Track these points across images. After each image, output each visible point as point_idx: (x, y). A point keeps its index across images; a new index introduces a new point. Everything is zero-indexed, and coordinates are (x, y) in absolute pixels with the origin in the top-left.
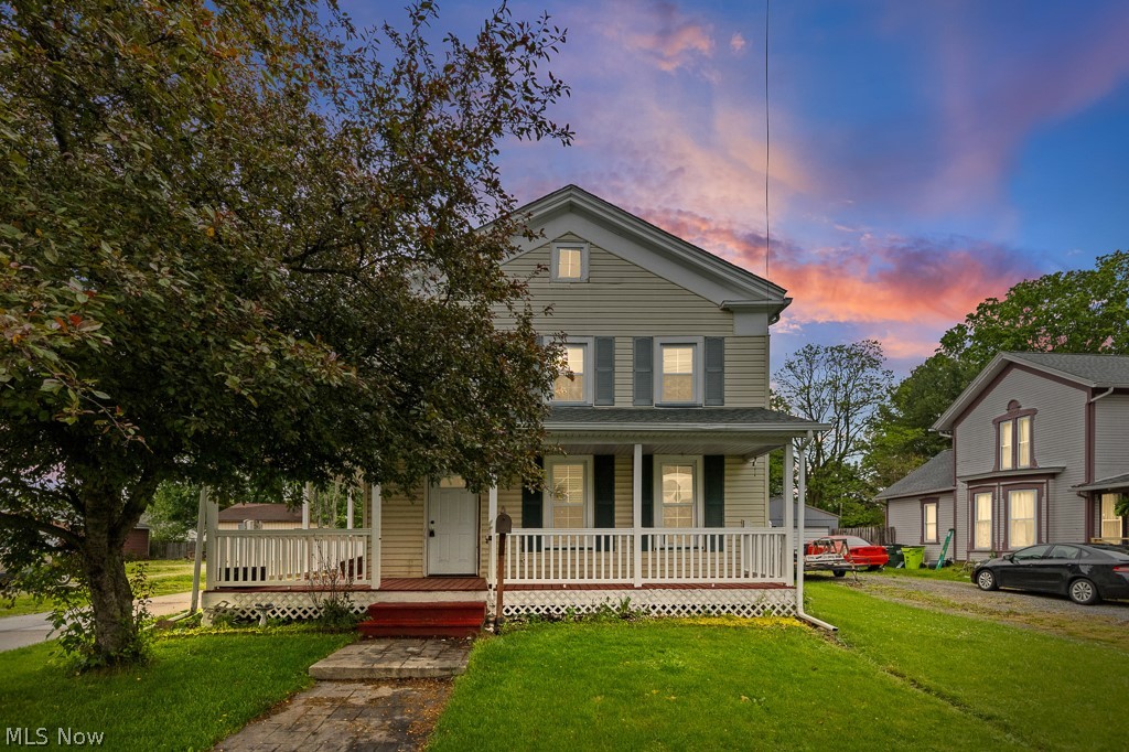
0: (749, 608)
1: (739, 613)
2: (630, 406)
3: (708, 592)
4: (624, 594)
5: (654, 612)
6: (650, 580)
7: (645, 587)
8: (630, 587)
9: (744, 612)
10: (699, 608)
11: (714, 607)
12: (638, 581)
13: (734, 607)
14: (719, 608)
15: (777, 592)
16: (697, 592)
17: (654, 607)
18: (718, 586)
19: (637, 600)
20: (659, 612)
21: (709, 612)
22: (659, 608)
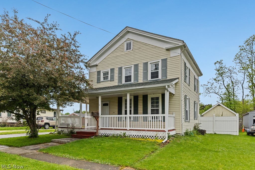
0: (154, 137)
1: (151, 138)
2: (142, 82)
3: (144, 132)
4: (125, 131)
5: (131, 137)
6: (131, 128)
7: (130, 130)
8: (126, 130)
9: (153, 138)
10: (141, 136)
11: (145, 136)
12: (128, 128)
13: (150, 136)
14: (146, 136)
15: (162, 133)
16: (142, 132)
17: (131, 135)
18: (148, 130)
19: (128, 133)
20: (132, 137)
21: (144, 137)
22: (132, 135)
